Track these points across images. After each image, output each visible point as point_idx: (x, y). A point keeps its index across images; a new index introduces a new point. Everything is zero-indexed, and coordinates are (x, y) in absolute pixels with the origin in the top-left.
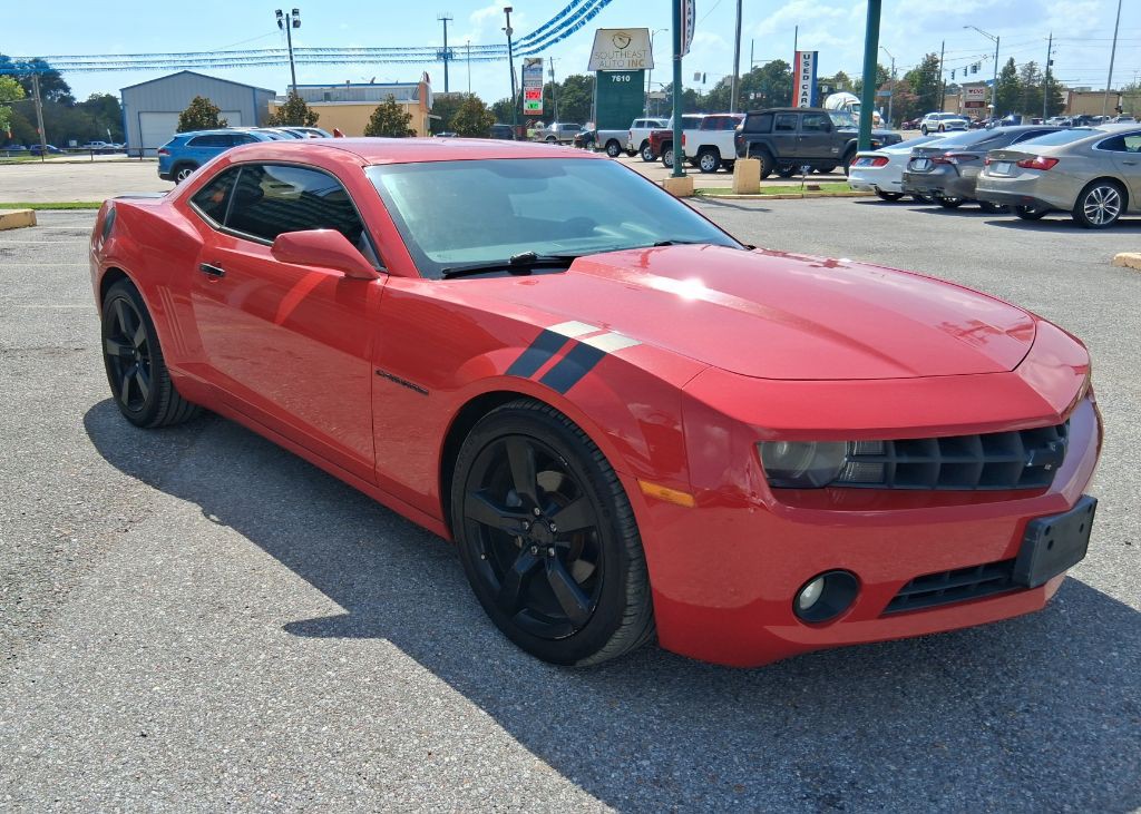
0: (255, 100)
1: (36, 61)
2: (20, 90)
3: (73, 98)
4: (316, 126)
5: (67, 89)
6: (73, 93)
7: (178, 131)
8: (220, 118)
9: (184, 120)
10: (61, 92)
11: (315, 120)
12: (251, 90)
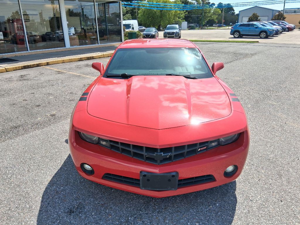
0: (273, 13)
1: (228, 4)
2: (220, 12)
3: (235, 13)
4: (285, 21)
5: (234, 11)
6: (235, 12)
7: (247, 22)
8: (259, 18)
9: (249, 19)
10: (232, 11)
11: (285, 19)
12: (272, 11)
